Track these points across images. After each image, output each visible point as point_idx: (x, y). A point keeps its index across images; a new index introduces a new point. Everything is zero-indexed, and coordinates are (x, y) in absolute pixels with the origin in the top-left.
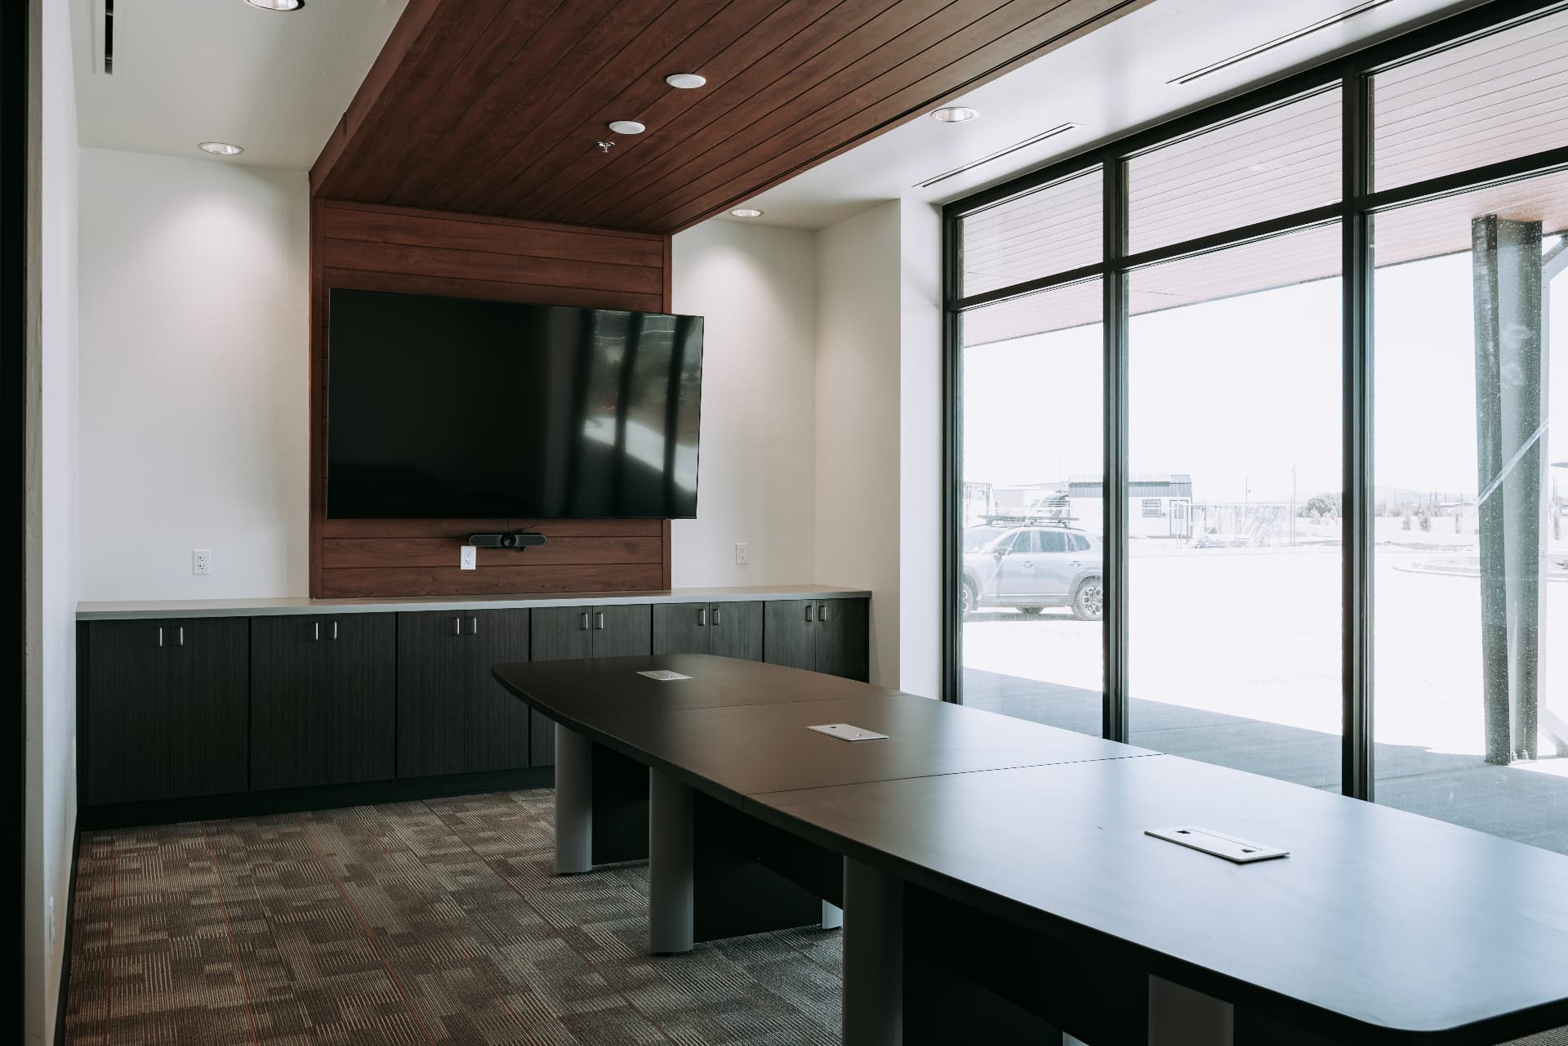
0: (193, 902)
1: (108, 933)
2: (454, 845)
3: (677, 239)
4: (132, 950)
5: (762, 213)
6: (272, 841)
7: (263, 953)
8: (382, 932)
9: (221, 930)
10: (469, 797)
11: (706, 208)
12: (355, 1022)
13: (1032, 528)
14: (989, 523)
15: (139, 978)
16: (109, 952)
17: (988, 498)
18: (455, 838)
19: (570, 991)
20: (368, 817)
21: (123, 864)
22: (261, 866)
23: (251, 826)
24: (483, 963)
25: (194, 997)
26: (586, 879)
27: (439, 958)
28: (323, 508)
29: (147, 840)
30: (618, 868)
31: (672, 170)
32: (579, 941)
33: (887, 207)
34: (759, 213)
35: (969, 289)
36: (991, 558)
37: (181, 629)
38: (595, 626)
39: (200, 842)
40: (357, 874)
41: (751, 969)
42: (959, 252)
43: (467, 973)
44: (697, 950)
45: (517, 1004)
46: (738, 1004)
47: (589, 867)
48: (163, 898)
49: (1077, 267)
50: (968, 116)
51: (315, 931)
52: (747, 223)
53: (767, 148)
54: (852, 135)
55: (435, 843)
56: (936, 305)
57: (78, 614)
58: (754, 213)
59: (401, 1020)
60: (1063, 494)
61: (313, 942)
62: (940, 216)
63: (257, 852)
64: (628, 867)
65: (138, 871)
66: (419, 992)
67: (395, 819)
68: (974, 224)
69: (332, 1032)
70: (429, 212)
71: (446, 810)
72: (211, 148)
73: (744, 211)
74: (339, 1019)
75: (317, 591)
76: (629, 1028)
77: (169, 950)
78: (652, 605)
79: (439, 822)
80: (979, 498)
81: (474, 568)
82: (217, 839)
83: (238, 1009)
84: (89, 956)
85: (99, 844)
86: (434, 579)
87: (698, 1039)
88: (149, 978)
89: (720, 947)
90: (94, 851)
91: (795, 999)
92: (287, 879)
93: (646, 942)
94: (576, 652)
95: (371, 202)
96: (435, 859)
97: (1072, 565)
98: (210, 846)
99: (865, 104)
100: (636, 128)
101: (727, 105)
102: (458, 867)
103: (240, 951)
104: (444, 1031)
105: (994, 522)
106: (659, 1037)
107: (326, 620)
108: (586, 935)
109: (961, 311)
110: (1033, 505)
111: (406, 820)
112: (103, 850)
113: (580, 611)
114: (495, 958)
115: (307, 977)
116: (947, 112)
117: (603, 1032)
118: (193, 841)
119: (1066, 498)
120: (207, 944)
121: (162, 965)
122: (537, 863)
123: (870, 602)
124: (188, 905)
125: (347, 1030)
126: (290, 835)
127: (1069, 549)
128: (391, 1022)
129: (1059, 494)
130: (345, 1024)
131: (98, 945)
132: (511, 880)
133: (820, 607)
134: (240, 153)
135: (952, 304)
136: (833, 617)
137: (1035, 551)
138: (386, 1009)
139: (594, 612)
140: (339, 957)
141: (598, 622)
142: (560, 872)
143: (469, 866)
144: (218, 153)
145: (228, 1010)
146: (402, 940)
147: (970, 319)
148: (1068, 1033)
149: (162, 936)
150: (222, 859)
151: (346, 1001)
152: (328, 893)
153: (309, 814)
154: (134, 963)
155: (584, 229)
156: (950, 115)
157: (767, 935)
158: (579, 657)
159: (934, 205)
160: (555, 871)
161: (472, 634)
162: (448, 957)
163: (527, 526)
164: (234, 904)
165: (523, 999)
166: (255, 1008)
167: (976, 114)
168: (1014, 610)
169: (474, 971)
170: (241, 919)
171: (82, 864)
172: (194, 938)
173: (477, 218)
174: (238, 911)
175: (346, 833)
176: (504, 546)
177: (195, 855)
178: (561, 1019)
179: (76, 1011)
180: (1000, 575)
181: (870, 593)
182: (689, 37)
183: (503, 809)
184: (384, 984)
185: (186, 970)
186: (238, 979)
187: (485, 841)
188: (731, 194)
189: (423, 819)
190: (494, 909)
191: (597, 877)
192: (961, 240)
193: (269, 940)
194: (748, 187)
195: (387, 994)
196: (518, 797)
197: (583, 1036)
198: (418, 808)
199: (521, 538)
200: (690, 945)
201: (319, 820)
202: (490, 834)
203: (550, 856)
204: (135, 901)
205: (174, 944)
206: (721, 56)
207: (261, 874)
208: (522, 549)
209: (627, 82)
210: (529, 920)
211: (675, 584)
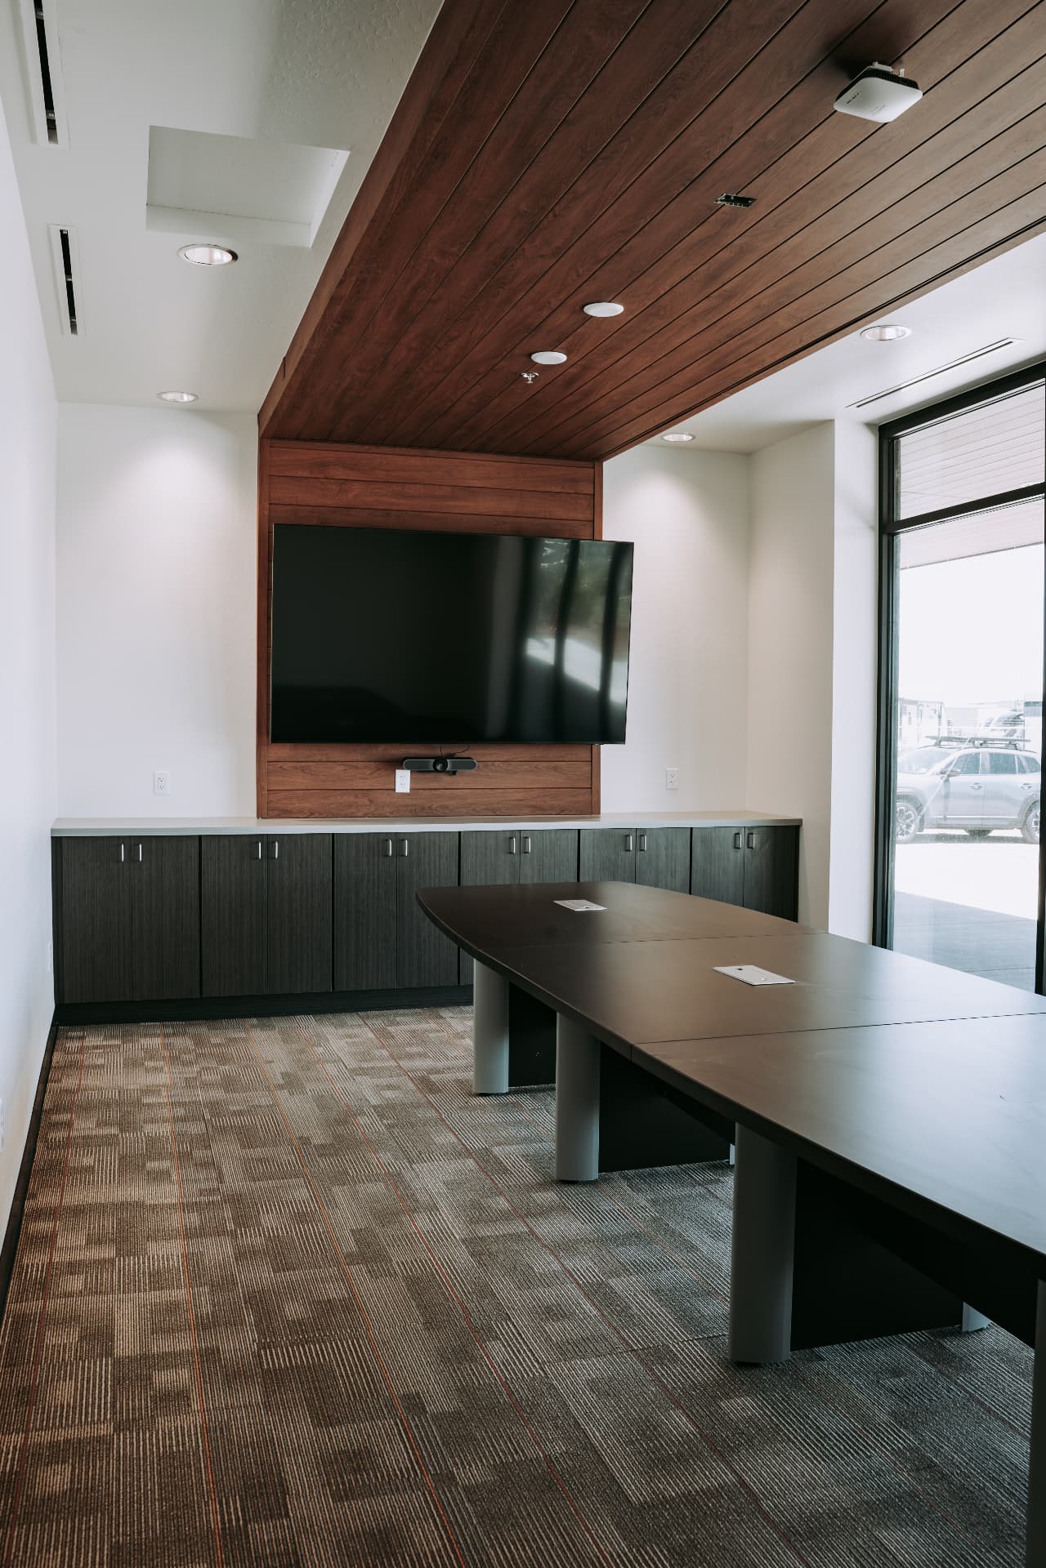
0: (146, 1100)
1: (69, 1125)
2: (382, 1059)
3: (609, 466)
4: (87, 1142)
5: (694, 437)
6: (219, 1045)
7: (199, 1154)
8: (305, 1141)
9: (165, 1129)
10: (401, 1011)
11: (635, 434)
12: (272, 1228)
13: (981, 750)
14: (938, 744)
15: (90, 1170)
16: (67, 1143)
17: (940, 717)
18: (385, 1053)
19: (476, 1213)
20: (308, 1027)
21: (89, 1059)
22: (208, 1069)
23: (202, 1030)
24: (395, 1179)
25: (135, 1192)
26: (503, 1099)
27: (356, 1171)
28: (268, 733)
29: (113, 1037)
30: (536, 1091)
31: (598, 397)
32: (488, 1162)
33: (820, 428)
34: (691, 438)
35: (906, 511)
36: (939, 780)
37: (141, 846)
38: (523, 850)
39: (158, 1041)
40: (291, 1083)
41: (654, 1202)
42: (896, 472)
43: (379, 1188)
44: (603, 1180)
45: (422, 1222)
46: (636, 1237)
47: (505, 1089)
48: (119, 1095)
49: (1024, 486)
50: (900, 334)
51: (247, 1137)
52: (679, 448)
53: (689, 373)
54: (778, 357)
55: (365, 1056)
56: (872, 528)
57: (53, 831)
58: (686, 438)
59: (314, 1230)
60: (1017, 713)
61: (243, 1147)
62: (875, 435)
63: (204, 1055)
64: (544, 1090)
65: (102, 1066)
66: (332, 1202)
67: (332, 1029)
68: (910, 444)
69: (251, 1236)
70: (367, 447)
71: (378, 1023)
72: (169, 396)
73: (675, 435)
74: (259, 1224)
75: (265, 810)
76: (527, 1255)
77: (119, 1144)
78: (579, 830)
79: (371, 1035)
80: (931, 717)
81: (408, 791)
82: (171, 1040)
83: (172, 1206)
84: (51, 1145)
85: (72, 1038)
86: (371, 801)
87: (594, 1271)
88: (98, 1170)
89: (625, 1178)
90: (68, 1045)
91: (694, 1235)
92: (228, 1084)
93: (553, 1171)
94: (504, 878)
95: (312, 440)
96: (363, 1072)
97: (1022, 787)
98: (166, 1046)
99: (789, 325)
100: (557, 358)
101: (645, 331)
102: (384, 1081)
103: (179, 1151)
104: (353, 1244)
105: (943, 743)
106: (556, 1266)
107: (268, 840)
108: (496, 1157)
109: (898, 533)
110: (988, 725)
111: (341, 1031)
112: (74, 1045)
113: (508, 835)
114: (408, 1176)
115: (234, 1181)
116: (878, 330)
117: (501, 1257)
118: (151, 1040)
119: (1021, 717)
120: (152, 1141)
121: (111, 1160)
122: (458, 1081)
123: (801, 829)
124: (139, 1100)
125: (265, 1235)
126: (235, 1040)
127: (1020, 771)
128: (305, 1231)
129: (1014, 713)
130: (263, 1229)
131: (58, 1135)
132: (431, 1098)
133: (749, 834)
134: (193, 401)
135: (889, 526)
136: (762, 844)
137: (984, 772)
138: (301, 1217)
139: (522, 836)
140: (265, 1163)
141: (525, 846)
142: (479, 1092)
143: (393, 1081)
144: (175, 401)
145: (163, 1207)
146: (323, 1150)
147: (907, 541)
148: (968, 1303)
149: (114, 1131)
150: (174, 1060)
151: (266, 1207)
152: (263, 1099)
153: (254, 1021)
154: (87, 1155)
155: (516, 459)
156: (881, 333)
157: (674, 1168)
158: (508, 883)
159: (869, 425)
160: (474, 1090)
161: (404, 856)
162: (364, 1171)
163: (460, 751)
164: (180, 1104)
165: (429, 1218)
166: (186, 1207)
167: (909, 332)
168: (963, 832)
169: (387, 1187)
170: (184, 1120)
171: (57, 1057)
172: (141, 1134)
173: (412, 451)
174: (181, 1112)
175: (285, 1041)
176: (436, 770)
177: (151, 1055)
178: (463, 1241)
179: (34, 1196)
180: (947, 796)
181: (801, 821)
182: (602, 266)
183: (432, 1025)
184: (302, 1193)
185: (130, 1166)
186: (174, 1177)
187: (410, 1056)
188: (659, 420)
189: (356, 1031)
190: (412, 1125)
191: (512, 1099)
192: (898, 461)
193: (205, 1142)
194: (674, 412)
195: (304, 1203)
196: (446, 1013)
197: (482, 1260)
198: (352, 1020)
199: (453, 763)
200: (595, 1174)
201: (263, 1027)
202: (414, 1049)
203: (470, 1075)
204: (95, 1095)
205: (123, 1138)
206: (636, 283)
207: (206, 1077)
208: (454, 773)
209: (545, 313)
210: (445, 1138)
211: (605, 807)
